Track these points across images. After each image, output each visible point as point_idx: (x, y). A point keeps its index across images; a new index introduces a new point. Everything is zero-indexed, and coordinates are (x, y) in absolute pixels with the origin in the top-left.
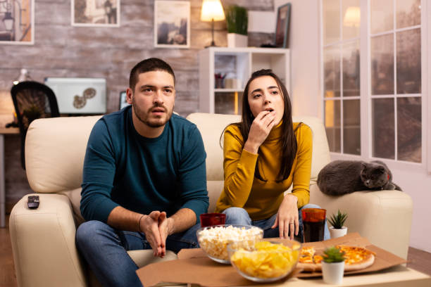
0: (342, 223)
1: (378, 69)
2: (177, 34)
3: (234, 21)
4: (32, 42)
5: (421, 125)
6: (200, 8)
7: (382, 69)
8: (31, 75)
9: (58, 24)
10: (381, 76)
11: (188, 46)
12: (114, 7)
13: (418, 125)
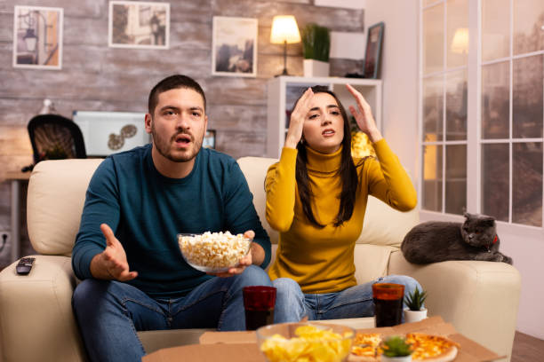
0: (421, 303)
1: (490, 106)
2: (240, 59)
3: (312, 44)
4: (59, 67)
5: (542, 178)
6: (270, 27)
7: (495, 106)
8: (56, 108)
9: (92, 44)
10: (494, 115)
11: (254, 75)
12: (162, 24)
13: (538, 178)
